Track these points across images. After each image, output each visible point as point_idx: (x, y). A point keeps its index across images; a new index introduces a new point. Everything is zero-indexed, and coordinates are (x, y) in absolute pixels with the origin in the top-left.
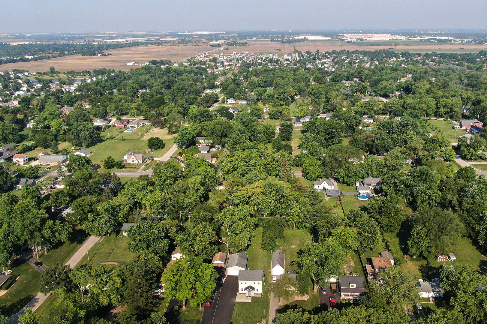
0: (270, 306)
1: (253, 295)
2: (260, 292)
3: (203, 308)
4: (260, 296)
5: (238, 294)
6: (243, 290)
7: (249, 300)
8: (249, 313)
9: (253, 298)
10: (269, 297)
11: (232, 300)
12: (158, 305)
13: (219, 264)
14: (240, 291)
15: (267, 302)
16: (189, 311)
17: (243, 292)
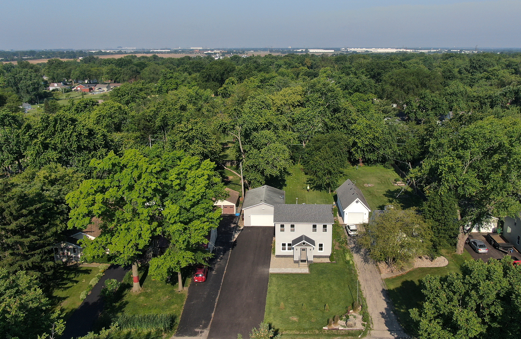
0: (360, 279)
1: (311, 258)
2: (327, 251)
3: (186, 289)
4: (328, 260)
5: (273, 258)
6: (287, 247)
7: (304, 269)
8: (312, 297)
9: (312, 265)
10: (351, 262)
11: (261, 270)
12: (70, 284)
13: (225, 207)
14: (279, 250)
15: (350, 273)
16: (147, 295)
17: (287, 252)
